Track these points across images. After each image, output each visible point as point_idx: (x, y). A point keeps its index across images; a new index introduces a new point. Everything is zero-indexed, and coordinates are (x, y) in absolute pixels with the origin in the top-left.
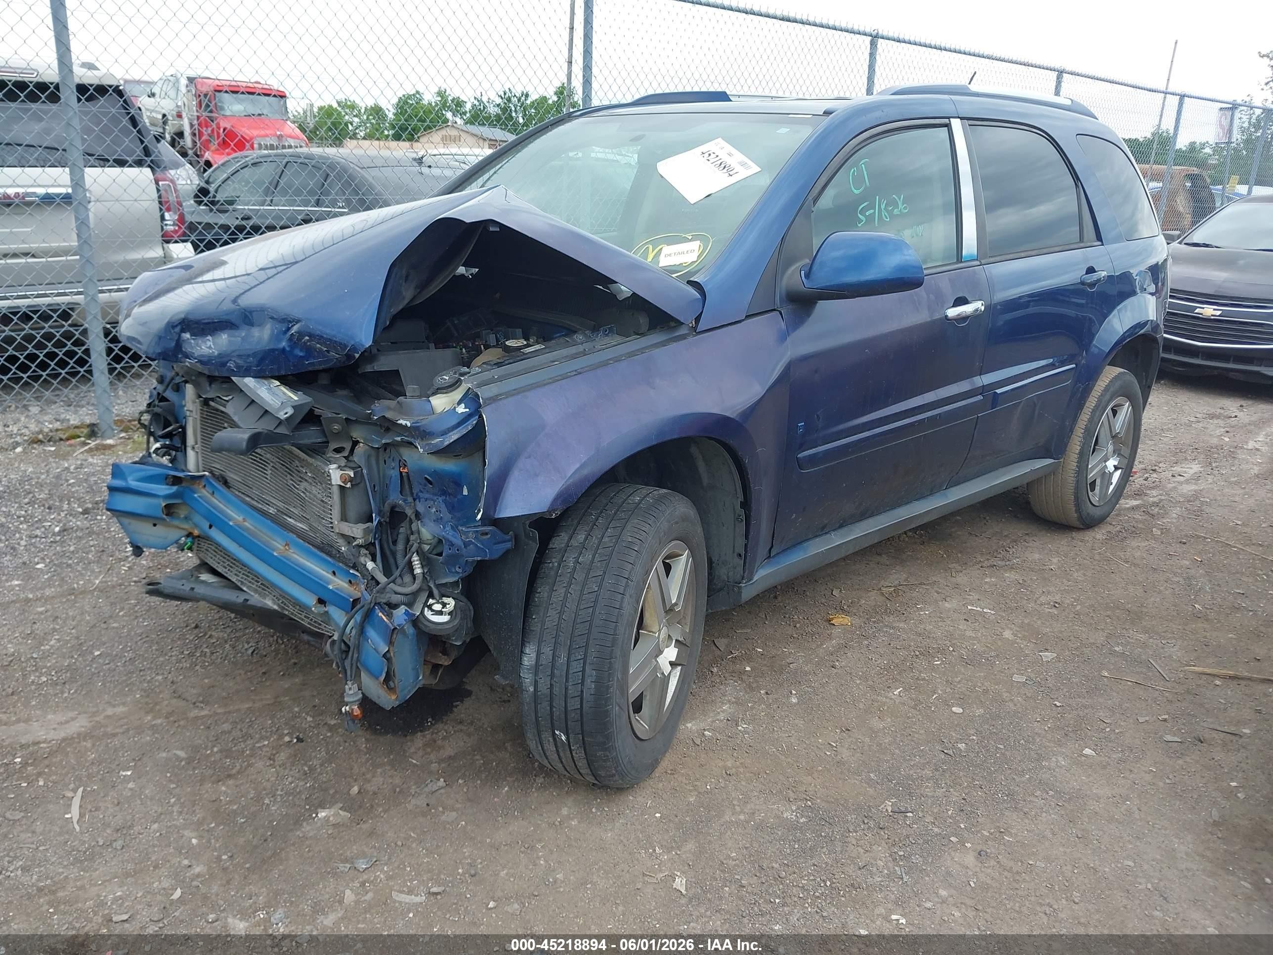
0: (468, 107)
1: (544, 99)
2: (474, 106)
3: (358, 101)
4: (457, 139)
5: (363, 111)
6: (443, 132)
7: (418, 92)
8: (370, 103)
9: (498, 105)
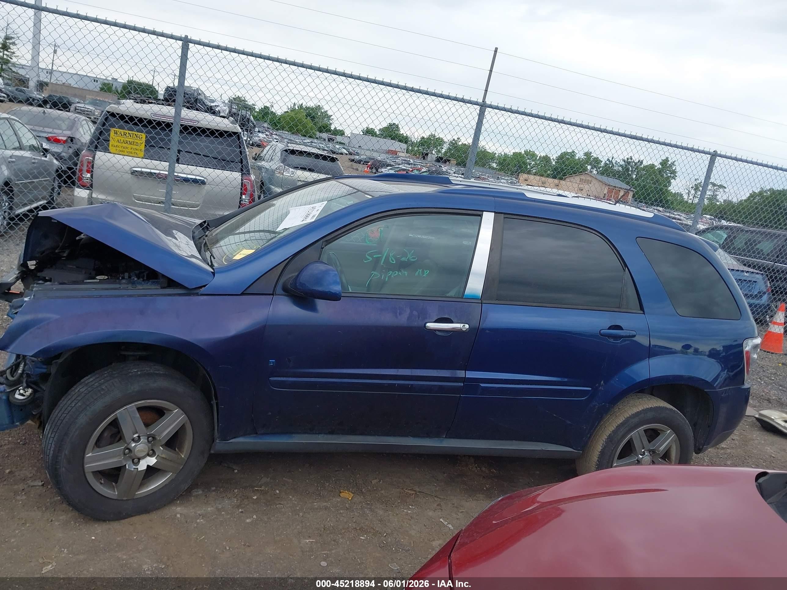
0: (602, 164)
1: (652, 166)
2: (606, 164)
3: (537, 152)
4: (589, 182)
5: (538, 158)
6: (583, 177)
7: (573, 152)
8: (543, 154)
9: (621, 166)
